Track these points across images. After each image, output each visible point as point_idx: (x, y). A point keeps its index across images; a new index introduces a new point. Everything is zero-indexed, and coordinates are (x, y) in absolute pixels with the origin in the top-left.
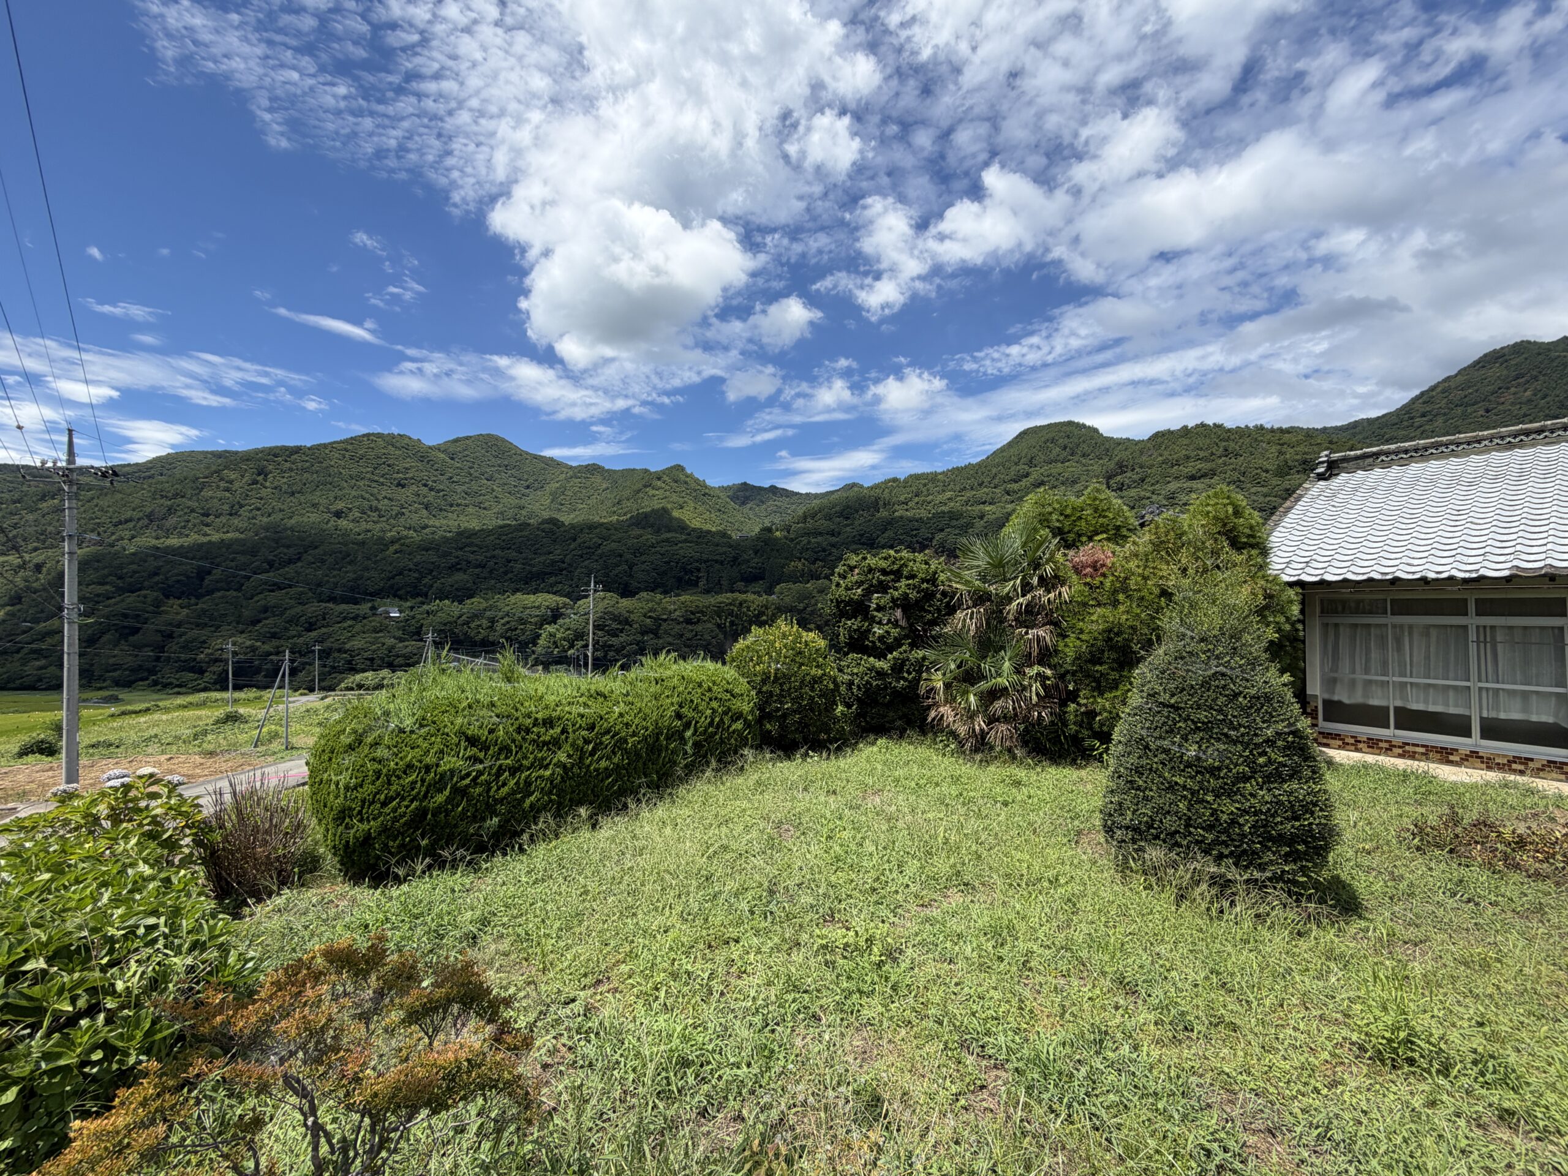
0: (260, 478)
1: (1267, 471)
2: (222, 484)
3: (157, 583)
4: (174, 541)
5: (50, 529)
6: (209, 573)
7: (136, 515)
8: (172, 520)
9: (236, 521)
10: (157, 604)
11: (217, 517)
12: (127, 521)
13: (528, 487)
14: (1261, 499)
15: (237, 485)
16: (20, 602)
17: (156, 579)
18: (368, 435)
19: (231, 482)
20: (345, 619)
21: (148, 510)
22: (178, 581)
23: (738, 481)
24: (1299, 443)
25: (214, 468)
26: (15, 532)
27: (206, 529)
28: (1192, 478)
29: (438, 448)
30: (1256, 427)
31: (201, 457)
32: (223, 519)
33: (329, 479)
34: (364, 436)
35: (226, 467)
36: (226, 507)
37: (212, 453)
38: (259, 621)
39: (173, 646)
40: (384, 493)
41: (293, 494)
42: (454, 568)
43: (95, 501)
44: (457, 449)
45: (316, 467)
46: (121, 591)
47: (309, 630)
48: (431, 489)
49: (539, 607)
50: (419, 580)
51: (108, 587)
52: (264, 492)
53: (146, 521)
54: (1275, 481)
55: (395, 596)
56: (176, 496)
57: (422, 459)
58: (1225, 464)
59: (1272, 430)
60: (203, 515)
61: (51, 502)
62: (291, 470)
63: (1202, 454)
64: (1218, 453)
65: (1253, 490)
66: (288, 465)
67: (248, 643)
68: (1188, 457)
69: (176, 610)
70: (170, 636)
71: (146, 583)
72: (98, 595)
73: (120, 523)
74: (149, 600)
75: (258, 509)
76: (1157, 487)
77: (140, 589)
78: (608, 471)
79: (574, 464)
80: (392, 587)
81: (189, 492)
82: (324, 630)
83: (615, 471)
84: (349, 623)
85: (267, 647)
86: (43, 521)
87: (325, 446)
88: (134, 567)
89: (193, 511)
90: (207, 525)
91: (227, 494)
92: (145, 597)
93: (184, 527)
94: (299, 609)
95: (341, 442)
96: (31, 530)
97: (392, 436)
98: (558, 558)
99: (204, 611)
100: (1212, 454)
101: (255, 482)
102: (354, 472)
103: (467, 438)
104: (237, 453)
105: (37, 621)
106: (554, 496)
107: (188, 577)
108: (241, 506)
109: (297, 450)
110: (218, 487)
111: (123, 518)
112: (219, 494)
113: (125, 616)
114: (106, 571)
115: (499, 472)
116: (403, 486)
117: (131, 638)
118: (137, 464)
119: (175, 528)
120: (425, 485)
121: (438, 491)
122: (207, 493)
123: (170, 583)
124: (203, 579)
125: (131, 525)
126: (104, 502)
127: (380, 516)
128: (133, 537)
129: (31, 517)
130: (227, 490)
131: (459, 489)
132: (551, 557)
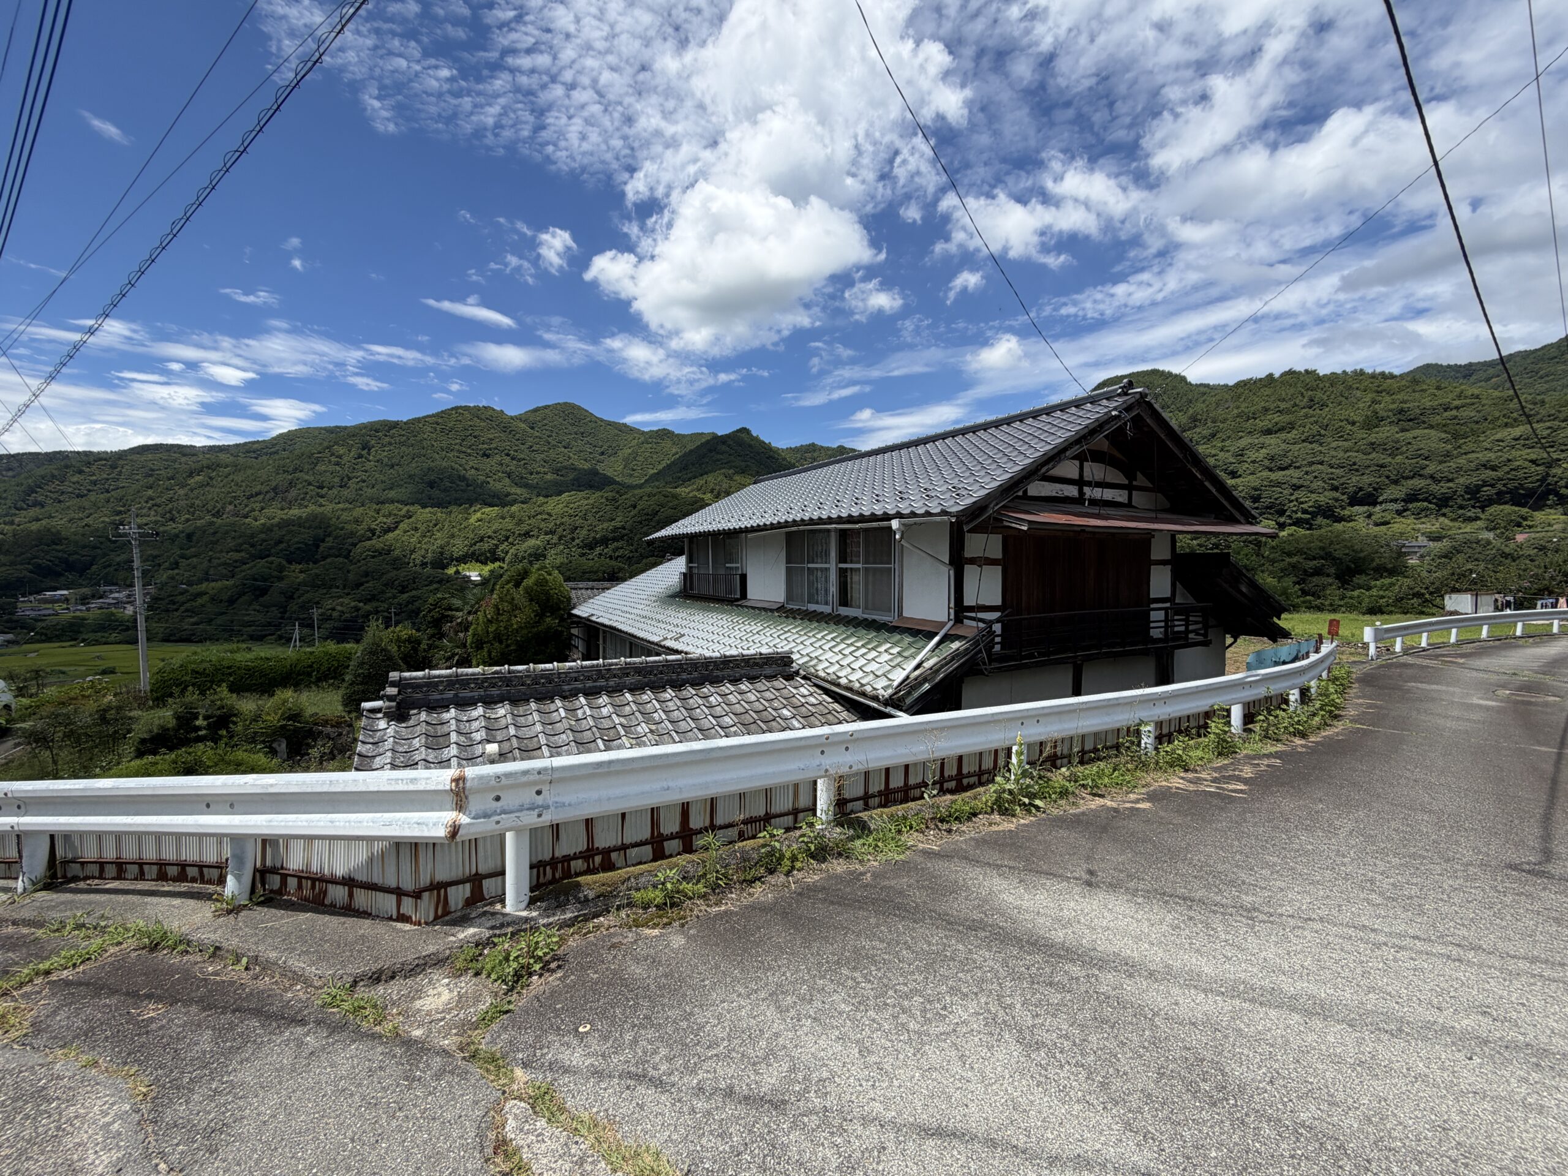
0: (364, 452)
1: (1353, 423)
2: (333, 459)
3: (281, 550)
4: (295, 512)
5: (197, 502)
6: (323, 541)
7: (265, 488)
8: (293, 493)
9: (345, 492)
10: (281, 569)
11: (330, 489)
12: (257, 494)
13: (602, 453)
14: (1341, 454)
15: (345, 458)
16: (177, 568)
17: (282, 546)
18: (456, 408)
19: (340, 457)
20: (431, 582)
21: (274, 484)
22: (299, 549)
23: (806, 441)
24: (1400, 390)
25: (326, 444)
26: (170, 506)
27: (321, 500)
28: (1268, 432)
29: (519, 418)
30: (1355, 372)
31: (317, 433)
32: (335, 491)
33: (423, 452)
34: (452, 409)
35: (336, 443)
36: (337, 480)
37: (326, 429)
38: (362, 584)
39: (293, 606)
40: (471, 463)
41: (392, 466)
42: (527, 535)
43: (231, 477)
44: (537, 418)
45: (412, 441)
46: (254, 557)
47: (403, 593)
48: (513, 459)
49: (596, 572)
50: (497, 546)
51: (243, 554)
52: (369, 465)
53: (272, 494)
54: (1361, 434)
55: (477, 561)
56: (295, 470)
57: (505, 429)
58: (1306, 416)
59: (1373, 376)
60: (319, 487)
61: (198, 478)
62: (390, 444)
63: (1283, 405)
64: (1302, 404)
65: (1334, 445)
66: (387, 439)
67: (353, 604)
68: (1266, 410)
69: (296, 574)
70: (292, 597)
71: (273, 551)
72: (236, 561)
73: (252, 496)
74: (273, 566)
75: (364, 481)
76: (1227, 443)
77: (268, 556)
78: (678, 435)
79: (646, 429)
80: (473, 553)
81: (306, 467)
82: (414, 593)
83: (684, 436)
84: (435, 586)
85: (368, 607)
86: (192, 496)
87: (418, 420)
88: (263, 536)
89: (310, 484)
90: (322, 497)
91: (338, 468)
92: (272, 563)
93: (303, 499)
94: (394, 573)
95: (433, 416)
96: (182, 503)
97: (477, 408)
98: (619, 525)
99: (317, 575)
100: (1295, 405)
101: (360, 456)
102: (444, 444)
103: (546, 407)
104: (346, 428)
105: (190, 584)
106: (626, 460)
107: (306, 544)
108: (350, 479)
109: (395, 425)
110: (330, 461)
111: (254, 491)
112: (331, 468)
113: (256, 580)
114: (240, 541)
115: (575, 440)
116: (488, 456)
117: (261, 599)
118: (264, 441)
119: (296, 500)
120: (508, 455)
121: (520, 460)
122: (321, 467)
123: (292, 549)
124: (318, 546)
125: (260, 497)
126: (238, 478)
127: (468, 485)
128: (263, 509)
129: (182, 492)
130: (337, 464)
131: (539, 457)
132: (613, 523)
